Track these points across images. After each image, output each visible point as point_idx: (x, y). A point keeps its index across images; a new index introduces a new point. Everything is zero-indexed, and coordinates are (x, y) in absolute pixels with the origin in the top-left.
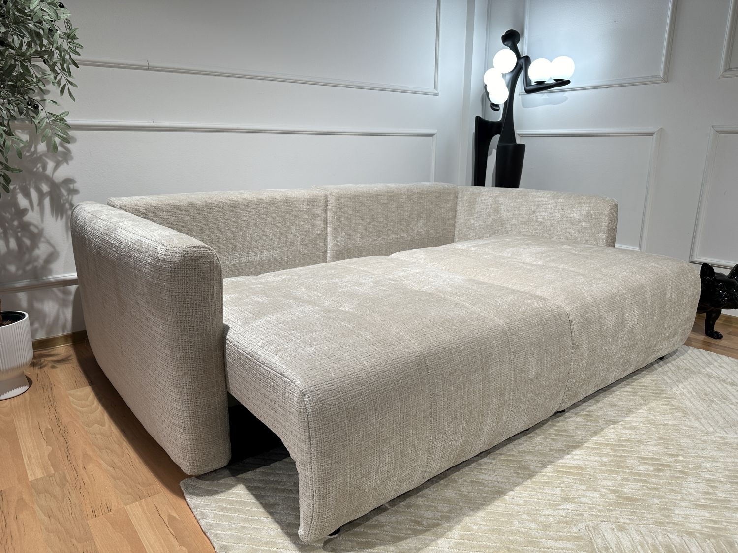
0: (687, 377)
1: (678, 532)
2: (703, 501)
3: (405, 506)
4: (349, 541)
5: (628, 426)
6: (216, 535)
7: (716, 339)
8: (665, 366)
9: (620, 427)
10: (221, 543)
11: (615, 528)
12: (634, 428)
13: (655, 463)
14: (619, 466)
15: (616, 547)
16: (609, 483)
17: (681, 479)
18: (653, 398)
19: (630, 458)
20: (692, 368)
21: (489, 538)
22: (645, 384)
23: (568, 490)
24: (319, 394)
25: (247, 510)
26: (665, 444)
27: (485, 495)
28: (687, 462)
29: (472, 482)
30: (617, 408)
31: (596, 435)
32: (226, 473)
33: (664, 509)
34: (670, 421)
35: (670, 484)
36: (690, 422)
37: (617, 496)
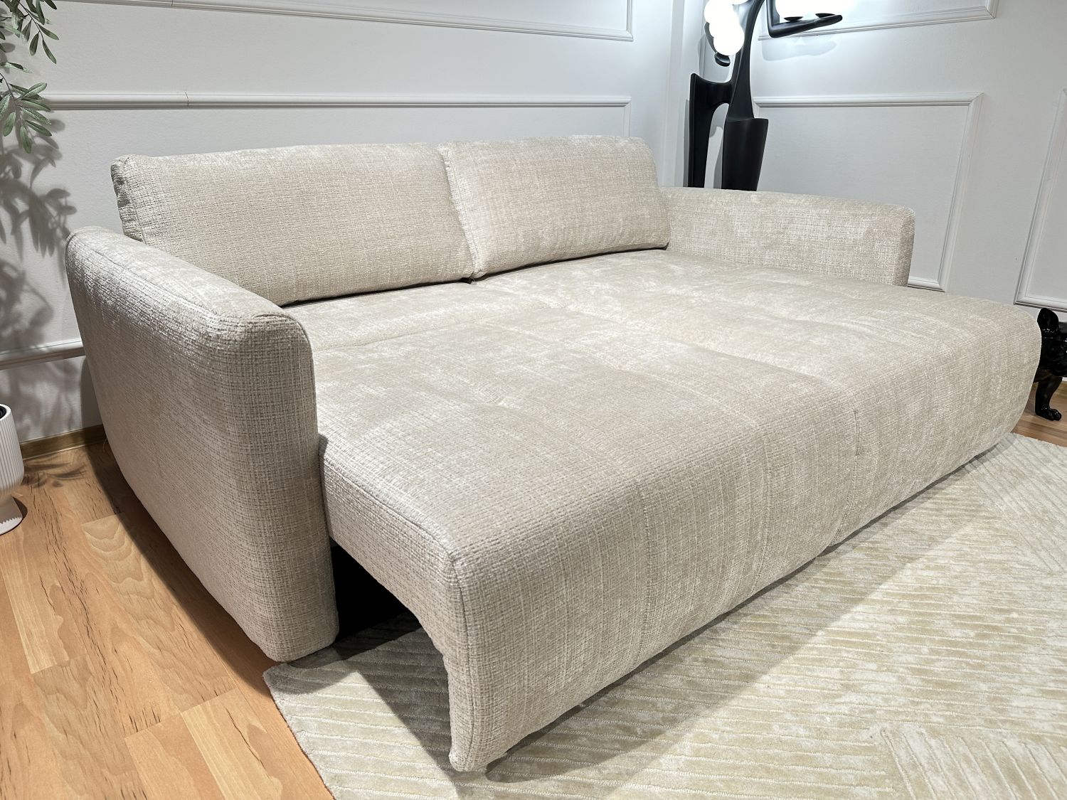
0: (1015, 483)
1: (1020, 736)
2: (1052, 684)
3: (607, 703)
4: (527, 762)
5: (932, 564)
6: (323, 758)
7: (1052, 420)
8: (981, 466)
9: (920, 566)
10: (332, 770)
11: (924, 732)
12: (941, 568)
13: (976, 625)
14: (925, 631)
15: (928, 763)
16: (910, 658)
17: (1017, 650)
18: (966, 518)
19: (939, 617)
20: (1022, 468)
21: (737, 754)
22: (954, 497)
23: (850, 672)
24: (478, 559)
25: (370, 716)
26: (990, 592)
27: (726, 682)
28: (1025, 622)
29: (705, 661)
30: (914, 536)
31: (886, 581)
32: (331, 655)
33: (995, 699)
34: (994, 555)
35: (1001, 658)
36: (1025, 555)
37: (924, 680)
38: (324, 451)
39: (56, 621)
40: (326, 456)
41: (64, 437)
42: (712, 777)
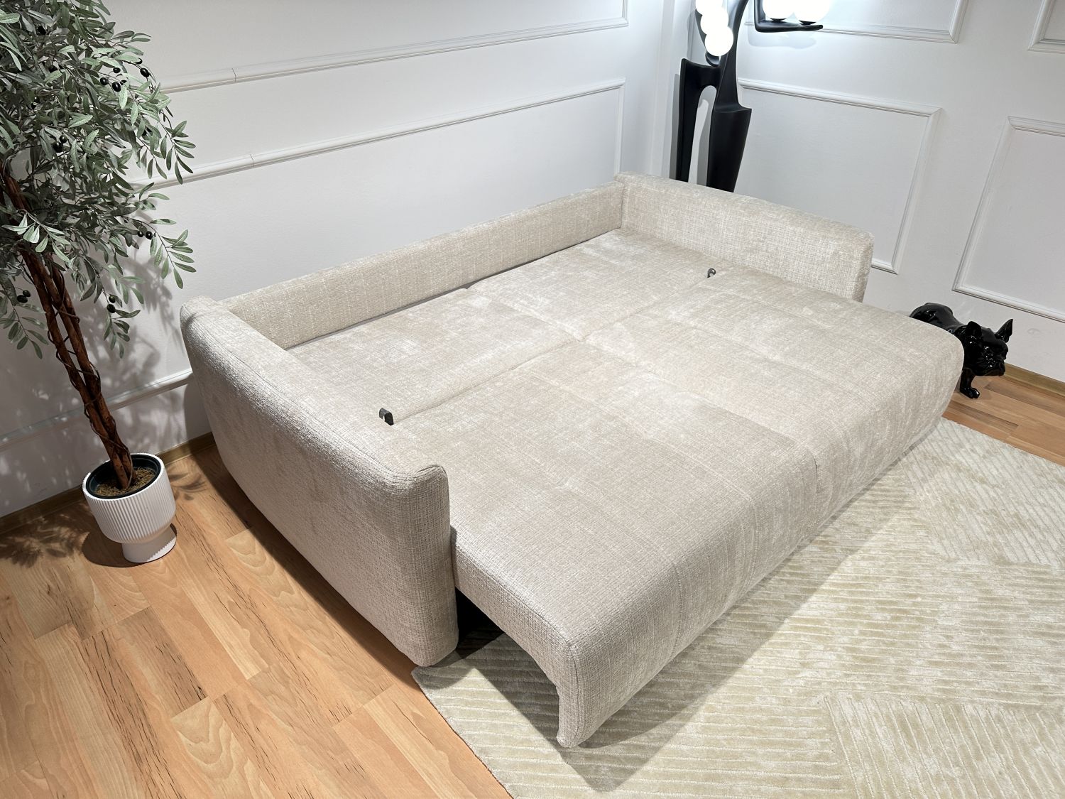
0: (934, 471)
1: (911, 697)
2: (936, 657)
5: (866, 555)
6: (470, 736)
7: (971, 398)
8: (913, 456)
9: (858, 557)
10: (478, 745)
11: (851, 697)
12: (873, 558)
13: (892, 609)
14: (857, 616)
15: (853, 720)
16: (845, 639)
17: (917, 629)
18: (895, 509)
19: (867, 603)
20: (941, 455)
21: (734, 719)
22: (887, 487)
23: (806, 653)
24: (584, 643)
25: (492, 703)
26: (904, 580)
27: (723, 664)
28: (926, 605)
29: (710, 648)
30: (855, 529)
31: (833, 572)
33: (899, 670)
34: (911, 545)
35: (906, 636)
36: (933, 544)
37: (854, 657)
38: (456, 541)
39: (245, 634)
40: (457, 544)
41: (176, 450)
42: (719, 737)
